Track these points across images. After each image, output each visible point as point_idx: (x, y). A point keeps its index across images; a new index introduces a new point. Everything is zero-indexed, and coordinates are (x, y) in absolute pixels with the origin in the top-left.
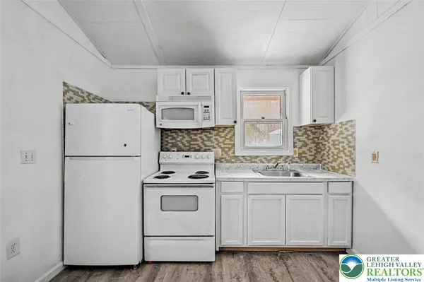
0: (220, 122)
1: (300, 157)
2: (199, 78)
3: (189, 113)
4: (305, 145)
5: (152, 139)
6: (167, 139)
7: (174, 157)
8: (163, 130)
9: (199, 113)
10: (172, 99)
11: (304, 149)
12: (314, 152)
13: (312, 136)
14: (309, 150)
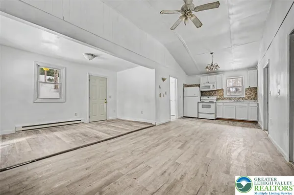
0: (218, 89)
1: (248, 97)
2: (212, 78)
3: (209, 87)
4: (251, 94)
5: (199, 94)
6: (203, 93)
7: (205, 98)
8: (201, 91)
9: (211, 87)
10: (204, 84)
11: (250, 95)
12: (254, 96)
13: (253, 91)
14: (252, 95)
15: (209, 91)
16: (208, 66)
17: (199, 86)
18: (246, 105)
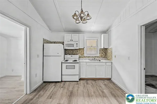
1: (101, 56)
4: (102, 53)
8: (65, 49)
9: (75, 45)
10: (68, 42)
13: (104, 51)
14: (104, 55)
15: (72, 50)
16: (77, 14)
17: (63, 43)
18: (104, 64)
